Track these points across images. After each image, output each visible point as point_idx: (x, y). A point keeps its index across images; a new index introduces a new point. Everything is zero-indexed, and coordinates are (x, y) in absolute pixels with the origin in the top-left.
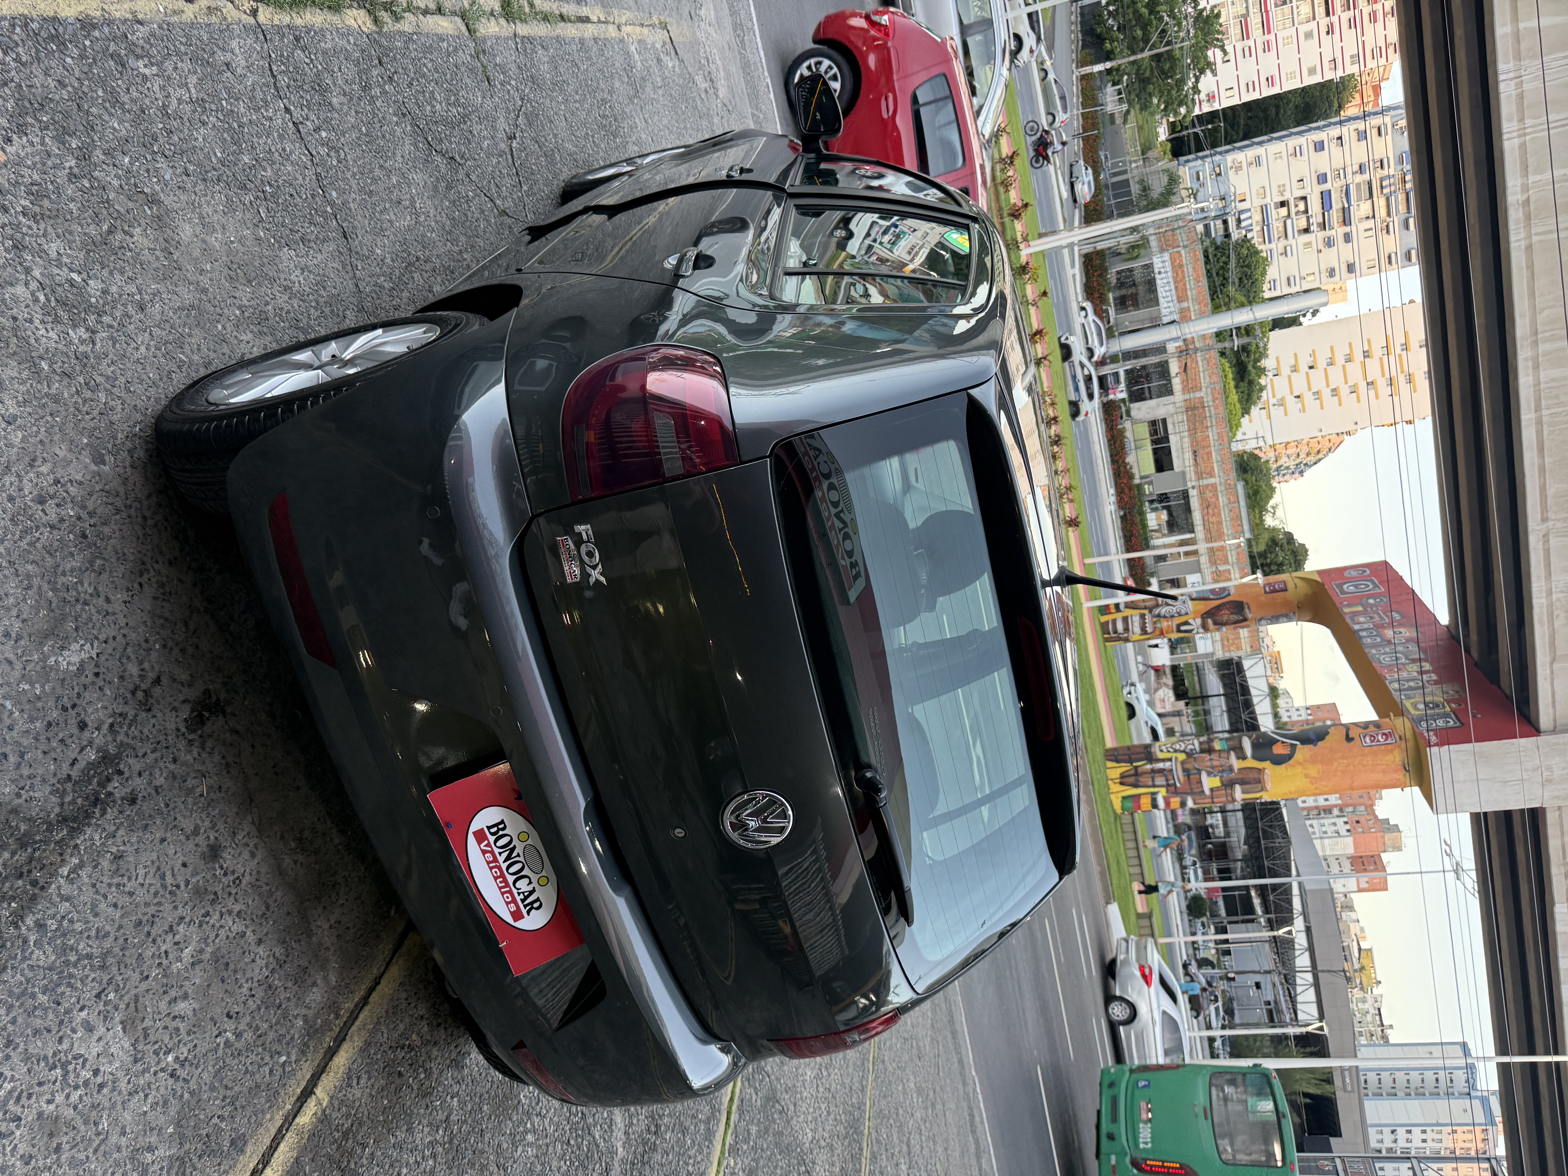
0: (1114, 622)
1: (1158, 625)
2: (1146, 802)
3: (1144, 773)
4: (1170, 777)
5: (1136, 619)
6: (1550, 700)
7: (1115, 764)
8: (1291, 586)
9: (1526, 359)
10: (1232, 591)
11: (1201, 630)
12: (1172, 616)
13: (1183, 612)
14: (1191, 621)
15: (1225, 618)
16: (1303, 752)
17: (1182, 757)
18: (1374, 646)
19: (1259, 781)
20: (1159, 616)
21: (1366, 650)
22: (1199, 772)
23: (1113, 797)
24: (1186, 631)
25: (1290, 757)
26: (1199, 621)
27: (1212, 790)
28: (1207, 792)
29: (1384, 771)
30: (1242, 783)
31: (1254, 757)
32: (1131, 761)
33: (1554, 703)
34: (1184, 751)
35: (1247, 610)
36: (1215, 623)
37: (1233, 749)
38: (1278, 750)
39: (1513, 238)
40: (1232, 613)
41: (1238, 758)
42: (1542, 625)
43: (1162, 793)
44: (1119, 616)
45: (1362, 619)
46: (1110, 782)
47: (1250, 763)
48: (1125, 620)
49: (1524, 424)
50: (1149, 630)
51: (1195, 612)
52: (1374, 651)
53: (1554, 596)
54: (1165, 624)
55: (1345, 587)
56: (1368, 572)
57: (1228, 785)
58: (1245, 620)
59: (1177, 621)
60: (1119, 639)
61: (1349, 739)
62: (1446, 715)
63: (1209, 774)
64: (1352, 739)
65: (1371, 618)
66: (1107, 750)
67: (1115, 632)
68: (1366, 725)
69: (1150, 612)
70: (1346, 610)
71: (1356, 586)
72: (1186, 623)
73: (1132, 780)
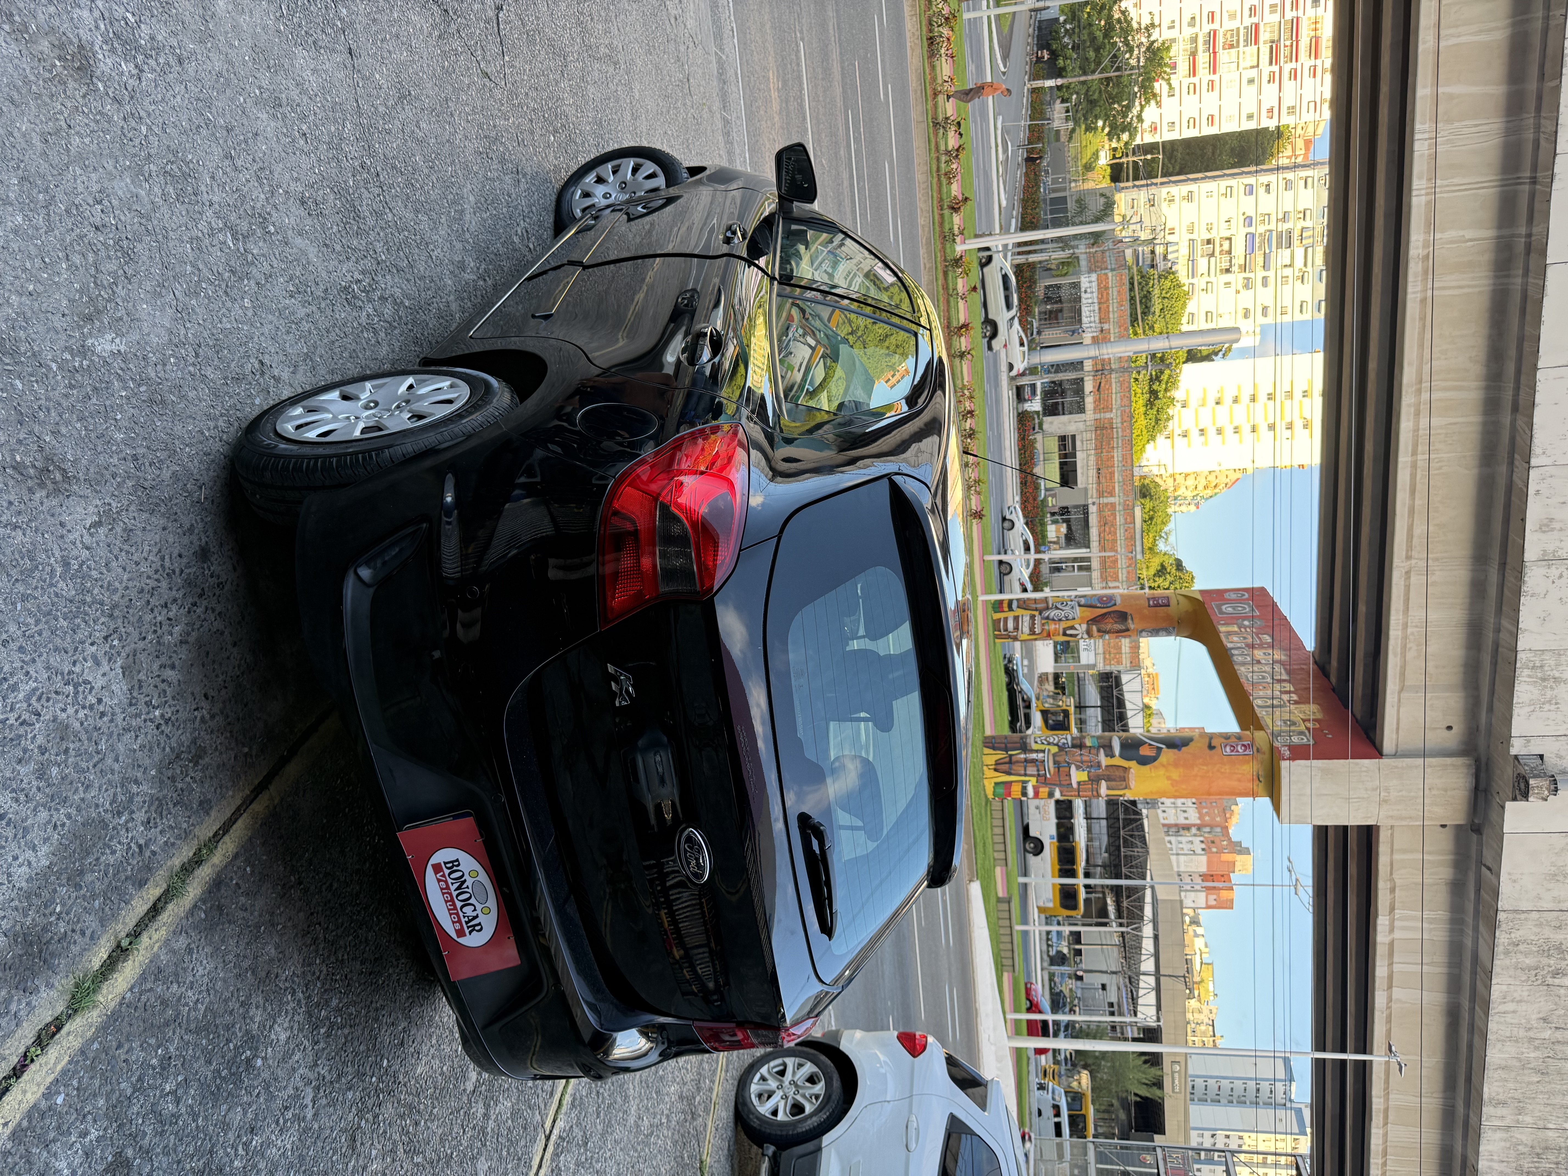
0: (1006, 619)
1: (1046, 627)
2: (1016, 790)
3: (1017, 762)
4: (1041, 768)
5: (1027, 619)
6: (1395, 726)
7: (991, 751)
8: (1173, 602)
9: (1409, 406)
10: (1119, 601)
11: (1085, 636)
12: (1060, 620)
13: (1071, 617)
14: (1077, 626)
15: (1109, 627)
16: (1167, 755)
17: (1055, 749)
18: (1243, 664)
19: (1124, 779)
20: (1047, 618)
21: (1236, 667)
22: (1069, 765)
23: (986, 782)
24: (1071, 635)
25: (1154, 759)
26: (1084, 626)
27: (1079, 783)
28: (1075, 785)
29: (1239, 780)
30: (1108, 779)
31: (1122, 756)
32: (1006, 750)
33: (1398, 729)
34: (1057, 745)
35: (1130, 621)
36: (1099, 631)
37: (1104, 747)
38: (1144, 751)
39: (1410, 289)
40: (1116, 622)
41: (1107, 756)
42: (1395, 655)
43: (1033, 781)
44: (1010, 615)
45: (1235, 639)
46: (985, 768)
47: (1118, 761)
48: (1016, 619)
49: (1400, 465)
50: (1037, 630)
51: (1082, 618)
52: (1242, 669)
53: (1409, 630)
54: (1052, 627)
55: (1224, 607)
56: (1247, 596)
57: (1095, 780)
58: (1127, 630)
59: (1063, 625)
60: (1009, 637)
61: (1211, 747)
62: (1301, 733)
63: (1078, 768)
64: (1214, 748)
65: (1245, 638)
66: (986, 738)
67: (1006, 630)
68: (1226, 737)
69: (1040, 614)
70: (1222, 629)
71: (1234, 608)
72: (1072, 628)
73: (1005, 767)
